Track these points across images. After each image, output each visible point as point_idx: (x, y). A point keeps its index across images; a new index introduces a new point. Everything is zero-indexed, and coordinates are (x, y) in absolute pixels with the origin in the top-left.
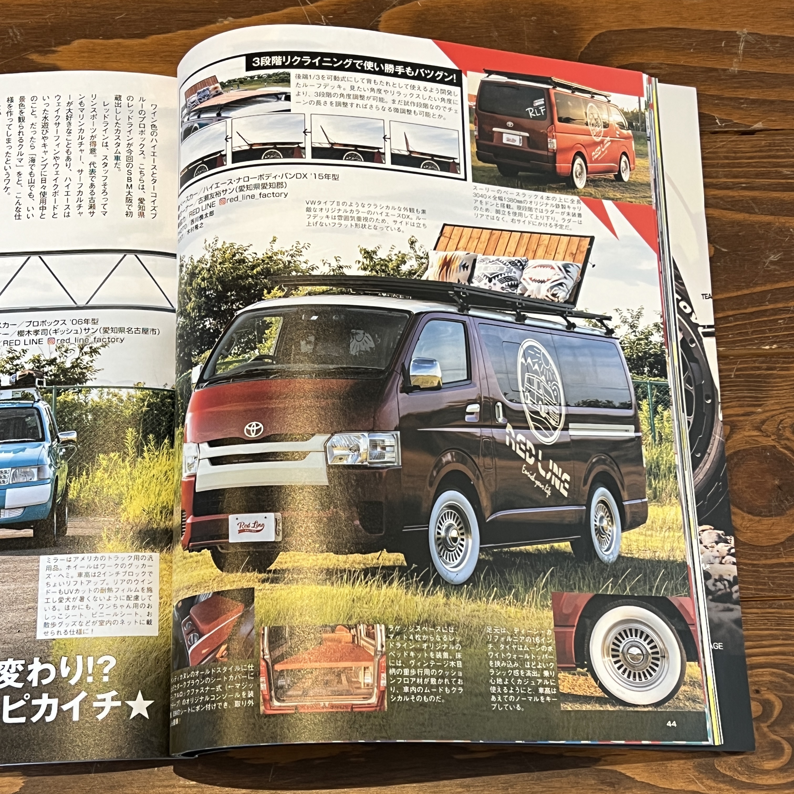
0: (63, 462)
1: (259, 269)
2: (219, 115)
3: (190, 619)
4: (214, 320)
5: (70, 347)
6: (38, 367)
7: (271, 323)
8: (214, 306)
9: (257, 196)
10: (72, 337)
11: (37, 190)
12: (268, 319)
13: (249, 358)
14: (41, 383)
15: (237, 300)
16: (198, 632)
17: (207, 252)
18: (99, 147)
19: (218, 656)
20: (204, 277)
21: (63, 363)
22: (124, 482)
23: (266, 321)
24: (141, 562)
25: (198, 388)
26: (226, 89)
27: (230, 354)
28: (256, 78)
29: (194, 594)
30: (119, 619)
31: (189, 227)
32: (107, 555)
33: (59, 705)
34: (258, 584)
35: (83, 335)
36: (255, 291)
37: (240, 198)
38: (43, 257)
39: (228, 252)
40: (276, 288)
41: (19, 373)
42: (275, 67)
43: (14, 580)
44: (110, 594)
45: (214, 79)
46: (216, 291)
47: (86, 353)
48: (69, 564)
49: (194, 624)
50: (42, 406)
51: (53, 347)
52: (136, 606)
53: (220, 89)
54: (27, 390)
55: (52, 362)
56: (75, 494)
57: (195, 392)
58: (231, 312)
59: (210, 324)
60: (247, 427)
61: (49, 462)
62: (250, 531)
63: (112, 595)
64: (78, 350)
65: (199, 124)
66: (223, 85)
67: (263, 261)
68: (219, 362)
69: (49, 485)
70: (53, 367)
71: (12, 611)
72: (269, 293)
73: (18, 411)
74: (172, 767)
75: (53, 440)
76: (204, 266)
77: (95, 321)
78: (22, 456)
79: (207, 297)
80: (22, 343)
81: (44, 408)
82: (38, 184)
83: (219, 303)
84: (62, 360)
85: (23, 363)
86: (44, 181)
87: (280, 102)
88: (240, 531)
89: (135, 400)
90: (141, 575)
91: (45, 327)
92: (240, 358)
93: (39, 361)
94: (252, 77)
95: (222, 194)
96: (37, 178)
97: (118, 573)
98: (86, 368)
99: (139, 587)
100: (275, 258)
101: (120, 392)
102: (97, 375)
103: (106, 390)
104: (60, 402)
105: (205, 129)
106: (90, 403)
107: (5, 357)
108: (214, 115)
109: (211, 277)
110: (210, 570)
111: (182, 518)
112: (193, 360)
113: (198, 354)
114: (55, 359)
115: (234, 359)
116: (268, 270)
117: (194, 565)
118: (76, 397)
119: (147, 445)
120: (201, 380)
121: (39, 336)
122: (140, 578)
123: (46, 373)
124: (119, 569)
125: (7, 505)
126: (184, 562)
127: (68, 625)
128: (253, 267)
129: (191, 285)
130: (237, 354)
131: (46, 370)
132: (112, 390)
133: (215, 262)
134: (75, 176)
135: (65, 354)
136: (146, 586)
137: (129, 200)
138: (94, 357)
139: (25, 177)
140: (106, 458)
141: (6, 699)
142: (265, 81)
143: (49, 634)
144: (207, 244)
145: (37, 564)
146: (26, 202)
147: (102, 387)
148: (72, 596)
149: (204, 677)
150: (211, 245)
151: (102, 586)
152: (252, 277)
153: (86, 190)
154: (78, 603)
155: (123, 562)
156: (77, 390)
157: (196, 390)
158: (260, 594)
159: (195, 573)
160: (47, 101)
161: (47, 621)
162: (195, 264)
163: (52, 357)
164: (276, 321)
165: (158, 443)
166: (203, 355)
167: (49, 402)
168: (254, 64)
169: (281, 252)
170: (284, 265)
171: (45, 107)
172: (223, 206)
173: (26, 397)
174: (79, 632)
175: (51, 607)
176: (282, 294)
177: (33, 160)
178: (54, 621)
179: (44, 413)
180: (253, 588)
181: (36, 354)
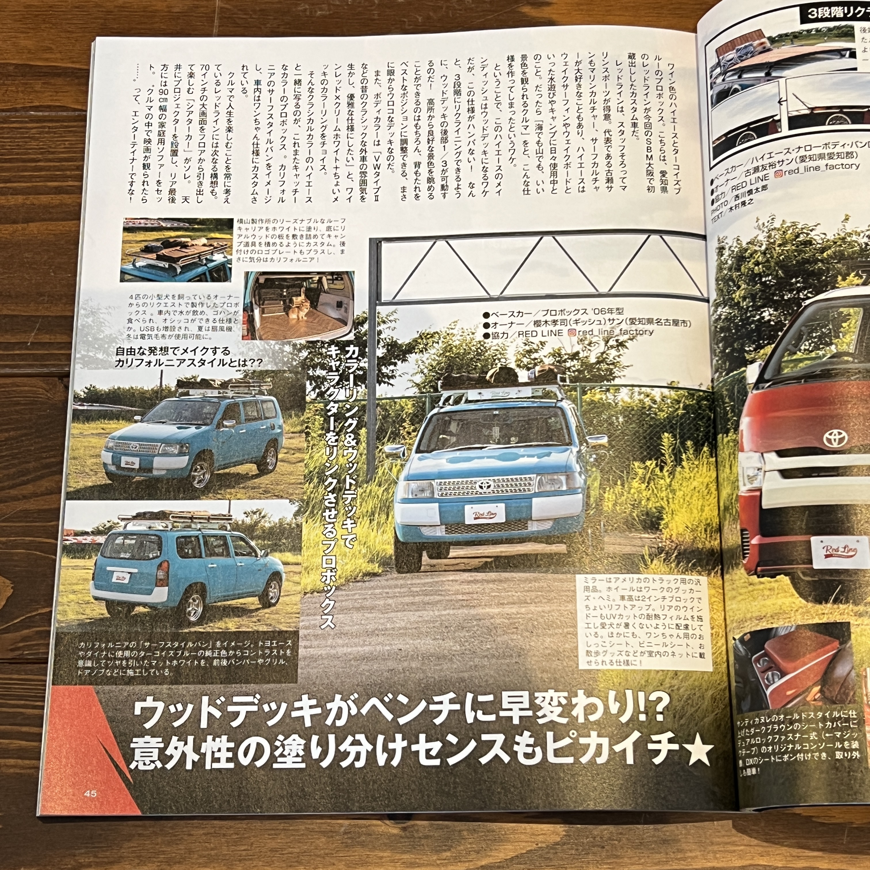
0: (594, 469)
1: (829, 252)
2: (768, 74)
3: (766, 654)
4: (775, 310)
5: (594, 340)
6: (558, 362)
7: (849, 315)
8: (774, 294)
9: (823, 168)
10: (596, 328)
11: (546, 162)
12: (845, 311)
13: (824, 356)
14: (563, 380)
15: (804, 288)
16: (780, 670)
17: (760, 232)
18: (613, 113)
19: (808, 699)
20: (757, 261)
21: (586, 357)
22: (664, 494)
23: (842, 313)
24: (690, 586)
25: (758, 389)
26: (776, 44)
27: (800, 350)
28: (813, 32)
29: (770, 626)
30: (669, 650)
31: (733, 204)
32: (650, 576)
33: (611, 745)
34: (853, 618)
35: (608, 327)
36: (827, 277)
37: (802, 170)
38: (557, 238)
39: (789, 232)
40: (852, 274)
41: (538, 368)
42: (835, 19)
43: (549, 601)
44: (657, 621)
45: (759, 34)
46: (776, 277)
47: (612, 347)
48: (609, 585)
49: (772, 660)
50: (566, 405)
51: (575, 339)
52: (686, 636)
53: (768, 45)
54: (549, 388)
55: (575, 356)
56: (610, 506)
57: (752, 394)
58: (798, 302)
59: (770, 315)
60: (827, 435)
61: (579, 470)
62: (840, 556)
63: (660, 622)
64: (603, 343)
65: (740, 85)
66: (772, 40)
67: (835, 243)
68: (785, 359)
69: (581, 496)
70: (575, 362)
71: (550, 636)
72: (844, 279)
73: (540, 410)
74: (730, 822)
75: (581, 444)
76: (757, 248)
77: (620, 311)
78: (546, 461)
79: (764, 284)
80: (540, 334)
81: (568, 407)
82: (547, 155)
83: (781, 291)
84: (586, 354)
85: (542, 357)
86: (553, 151)
87: (844, 59)
88: (827, 556)
89: (669, 401)
90: (689, 601)
91: (564, 317)
92: (813, 355)
93: (560, 355)
94: (809, 31)
95: (777, 165)
96: (546, 148)
97: (664, 598)
98: (613, 364)
99: (689, 615)
100: (849, 239)
101: (652, 392)
102: (626, 372)
103: (637, 389)
104: (585, 401)
105: (750, 91)
106: (621, 403)
107: (521, 350)
108: (762, 74)
109: (768, 261)
110: (790, 599)
111: (743, 538)
112: (748, 357)
113: (755, 350)
114: (578, 353)
115: (805, 356)
116: (842, 253)
117: (767, 593)
118: (604, 397)
119: (686, 453)
120: (761, 379)
121: (558, 327)
122: (689, 605)
123: (569, 368)
124: (665, 593)
125: (534, 516)
126: (751, 588)
127: (613, 655)
128: (823, 250)
129: (738, 269)
130: (808, 350)
131: (568, 365)
132: (643, 389)
133: (771, 243)
134: (589, 145)
135: (588, 347)
136: (696, 614)
137: (650, 173)
138: (621, 352)
139: (532, 147)
140: (643, 466)
141: (550, 735)
142: (825, 35)
143: (593, 663)
144: (761, 222)
145: (572, 584)
146: (534, 175)
147: (633, 386)
148: (616, 621)
149: (792, 723)
150: (766, 224)
151: (648, 612)
152: (822, 261)
153: (602, 160)
154: (622, 629)
155: (669, 586)
156: (604, 388)
157: (755, 392)
158: (858, 630)
159: (768, 602)
160: (552, 60)
161: (589, 649)
162: (744, 245)
163: (575, 351)
164: (855, 313)
165: (698, 451)
166: (762, 351)
167: (574, 401)
168: (810, 16)
169: (856, 232)
170: (861, 247)
171: (550, 67)
172: (780, 179)
173: (547, 395)
174: (627, 663)
175: (593, 634)
176: (861, 281)
177: (540, 127)
178: (598, 649)
179: (569, 414)
180: (849, 623)
181: (556, 347)
